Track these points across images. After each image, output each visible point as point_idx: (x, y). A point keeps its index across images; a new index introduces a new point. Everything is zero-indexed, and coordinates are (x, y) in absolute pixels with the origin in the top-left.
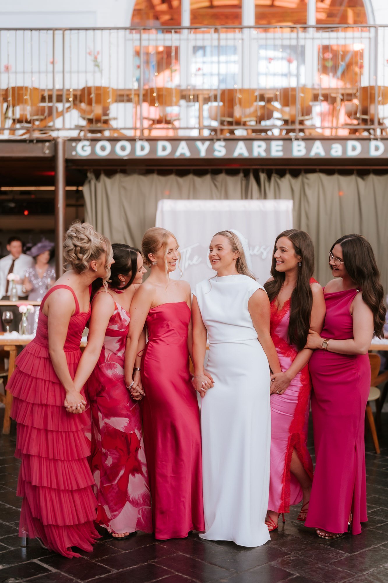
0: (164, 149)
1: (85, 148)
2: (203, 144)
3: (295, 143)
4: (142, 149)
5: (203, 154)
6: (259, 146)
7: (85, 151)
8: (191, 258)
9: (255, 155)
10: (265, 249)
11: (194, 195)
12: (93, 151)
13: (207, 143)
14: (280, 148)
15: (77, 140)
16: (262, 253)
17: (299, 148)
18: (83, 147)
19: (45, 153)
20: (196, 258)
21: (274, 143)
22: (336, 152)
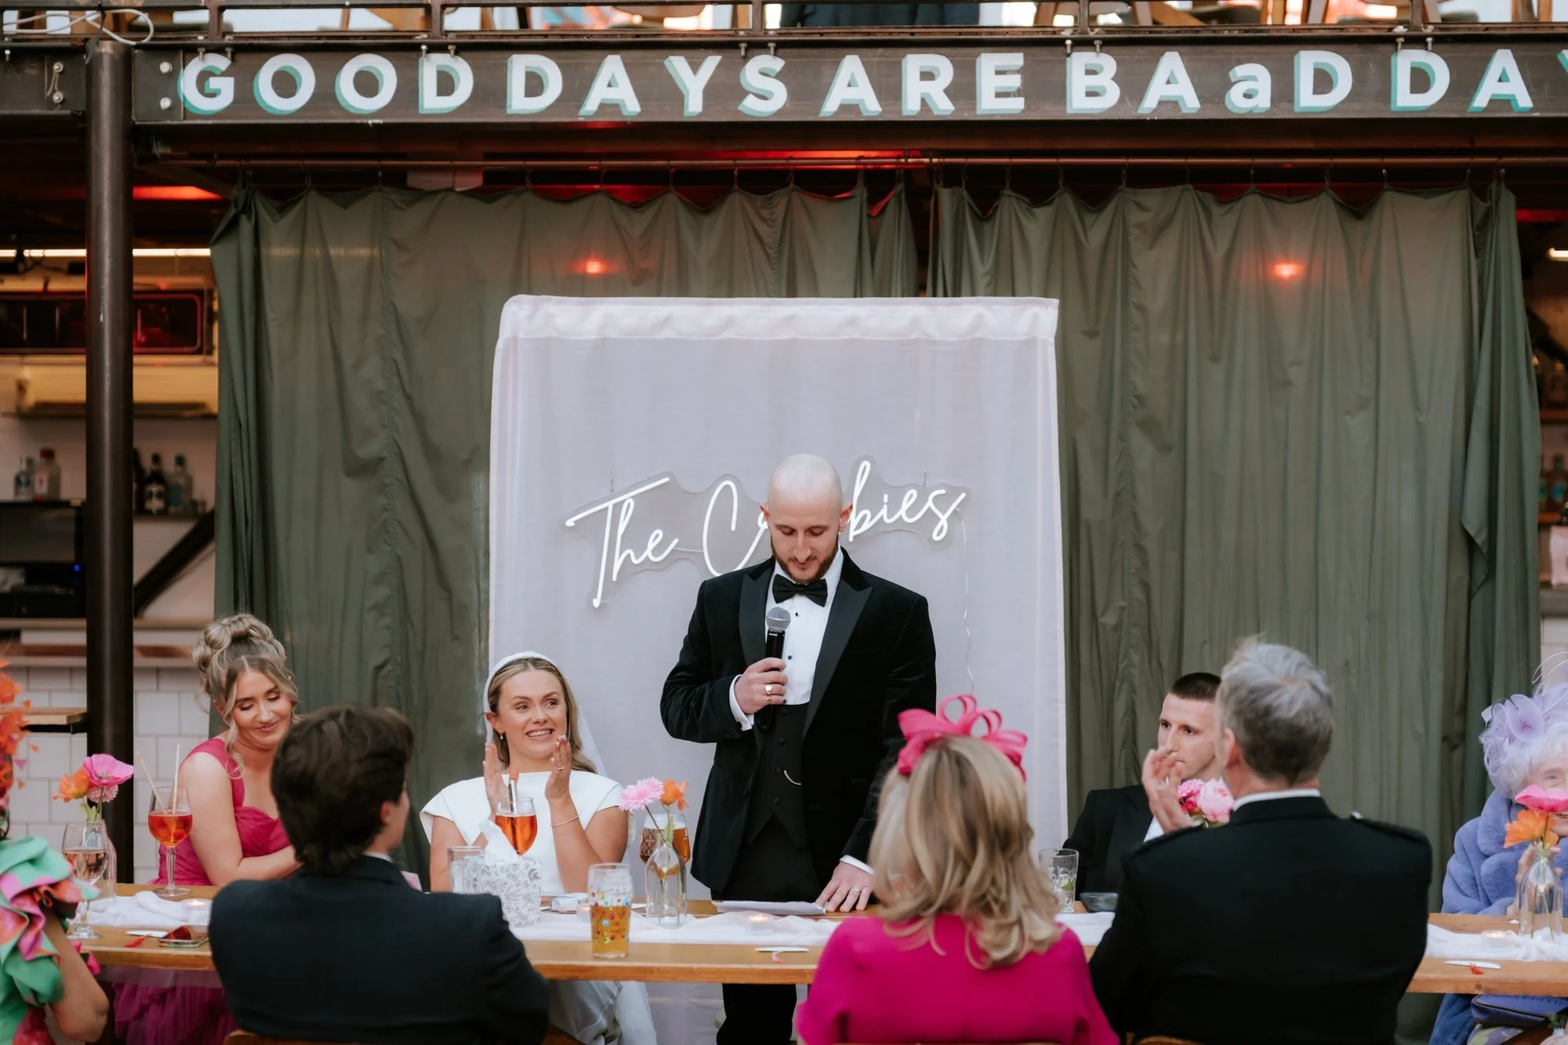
0: (535, 85)
1: (214, 83)
2: (695, 67)
3: (1079, 61)
4: (446, 85)
5: (694, 107)
6: (927, 76)
7: (213, 95)
8: (635, 538)
9: (911, 107)
10: (942, 502)
12: (245, 94)
13: (711, 62)
14: (1015, 81)
15: (180, 47)
16: (930, 518)
17: (1093, 81)
18: (203, 77)
19: (51, 103)
21: (988, 63)
22: (1248, 96)
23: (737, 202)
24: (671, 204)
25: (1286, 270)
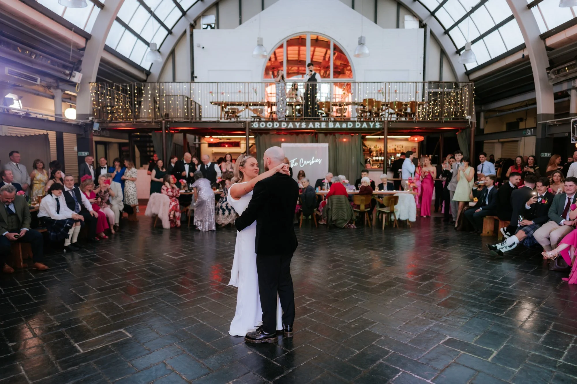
8: (294, 163)
11: (295, 142)
15: (253, 122)
20: (296, 163)
23: (300, 135)
24: (295, 135)
25: (345, 140)
